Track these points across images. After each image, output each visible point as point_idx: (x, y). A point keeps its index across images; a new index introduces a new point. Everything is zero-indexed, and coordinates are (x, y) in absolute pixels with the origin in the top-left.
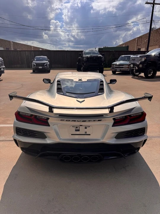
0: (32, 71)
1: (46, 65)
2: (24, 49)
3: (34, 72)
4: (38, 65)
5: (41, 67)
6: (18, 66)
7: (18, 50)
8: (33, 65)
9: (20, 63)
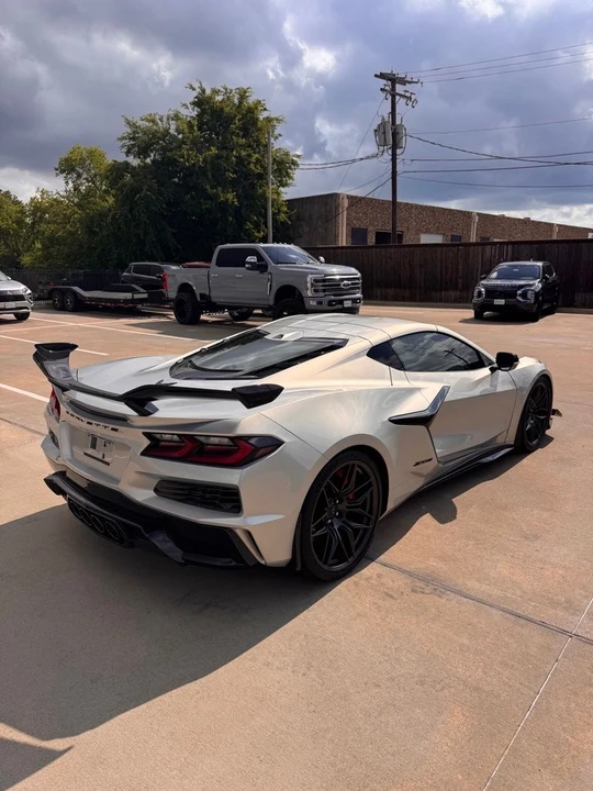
0: (470, 314)
1: (524, 295)
2: (519, 238)
3: (479, 318)
4: (493, 292)
5: (501, 302)
6: (452, 294)
7: (495, 240)
8: (476, 294)
9: (460, 286)
